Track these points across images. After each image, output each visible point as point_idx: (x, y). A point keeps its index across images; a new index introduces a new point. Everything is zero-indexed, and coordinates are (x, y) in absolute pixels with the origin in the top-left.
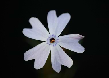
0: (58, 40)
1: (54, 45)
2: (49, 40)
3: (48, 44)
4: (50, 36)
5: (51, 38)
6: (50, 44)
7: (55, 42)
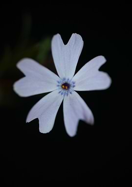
0: (71, 93)
1: (60, 92)
2: (64, 82)
3: (58, 84)
4: (70, 79)
5: (68, 83)
6: (58, 86)
7: (66, 91)
